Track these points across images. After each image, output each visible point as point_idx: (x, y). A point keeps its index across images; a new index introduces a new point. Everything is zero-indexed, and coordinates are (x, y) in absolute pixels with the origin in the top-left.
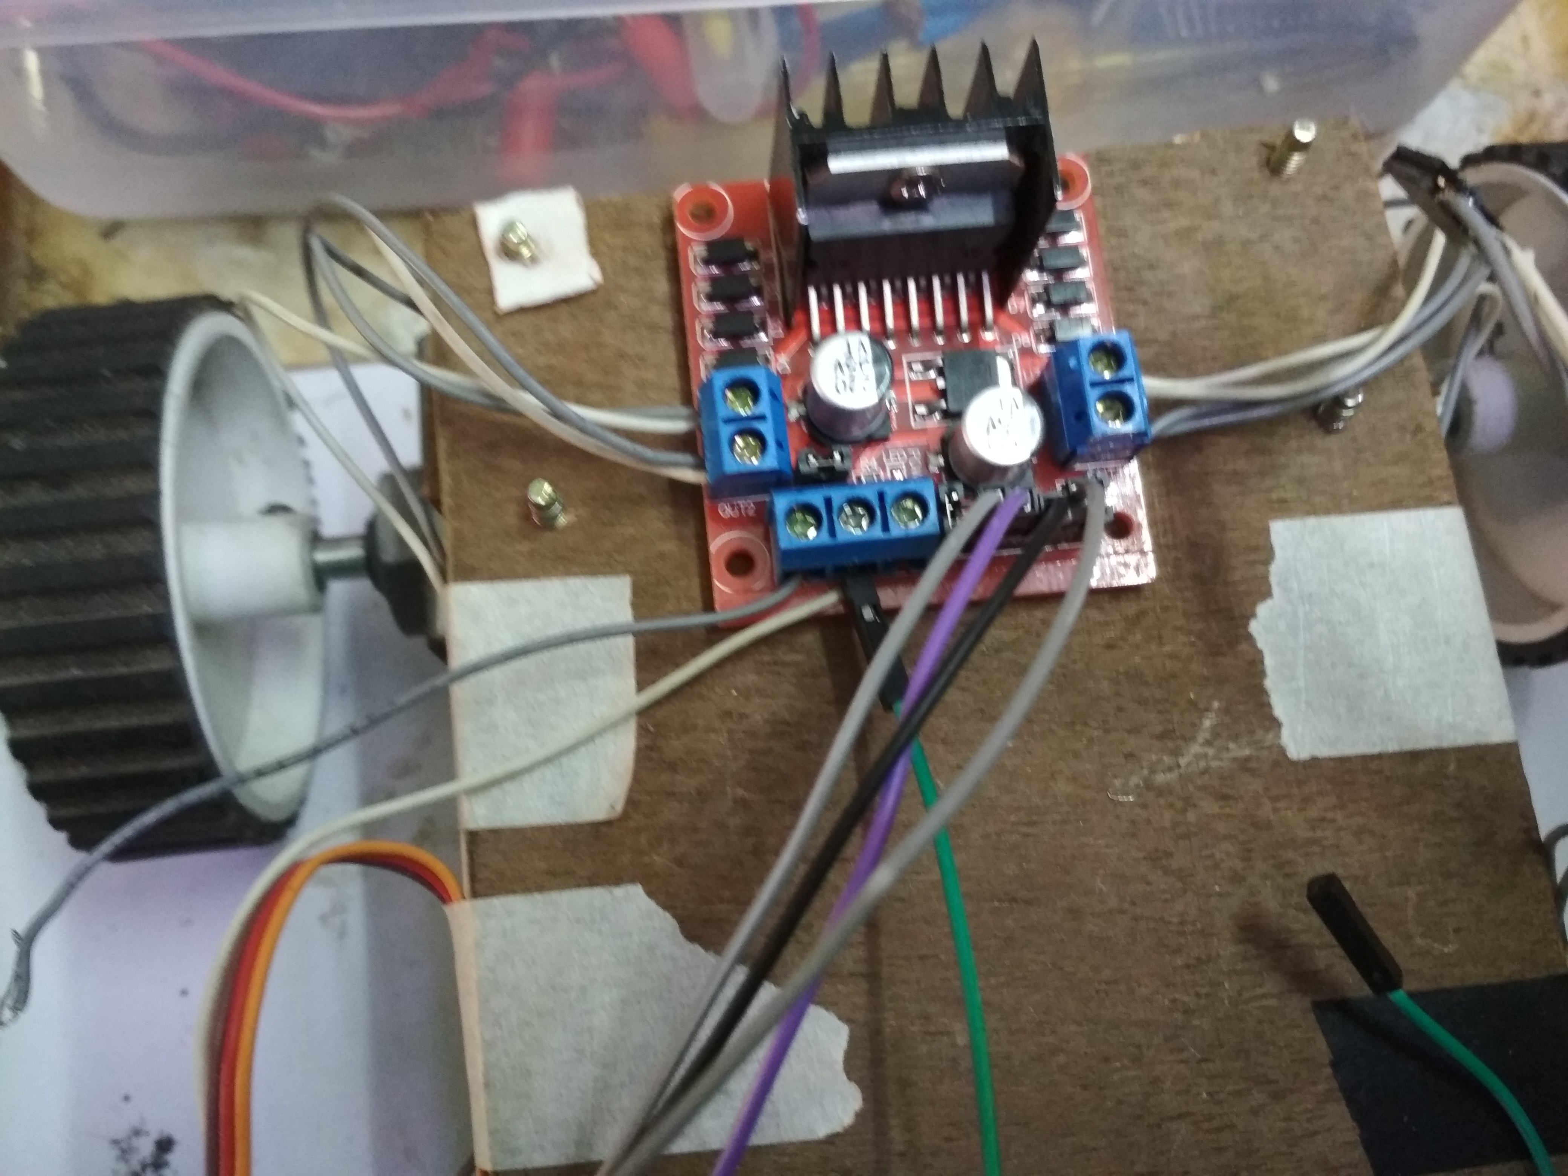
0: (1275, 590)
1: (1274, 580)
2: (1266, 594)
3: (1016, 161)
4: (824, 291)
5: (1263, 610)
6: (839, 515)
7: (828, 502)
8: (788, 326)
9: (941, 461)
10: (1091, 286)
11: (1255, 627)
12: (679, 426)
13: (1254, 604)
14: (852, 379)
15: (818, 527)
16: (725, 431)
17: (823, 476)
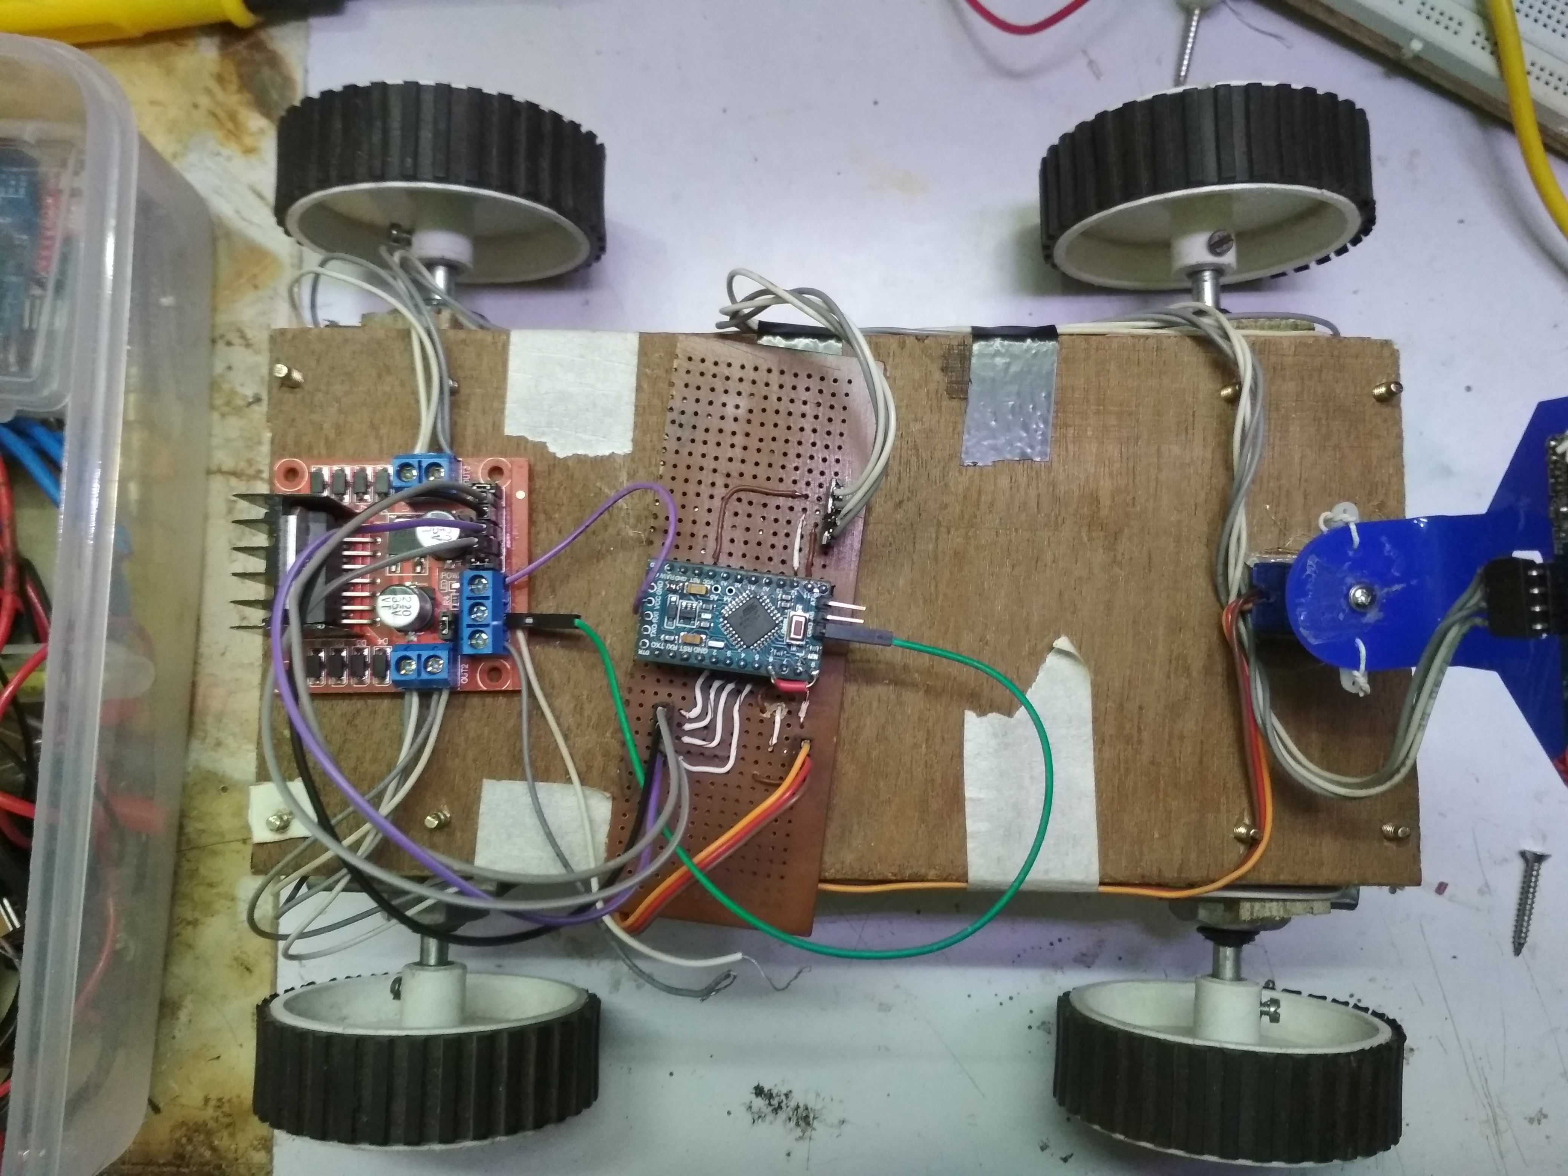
0: (543, 440)
1: (537, 440)
2: (543, 445)
3: (298, 511)
4: (344, 615)
5: (552, 449)
6: (477, 621)
7: (469, 626)
8: (361, 636)
9: (449, 562)
10: (357, 467)
11: (561, 455)
12: (415, 700)
13: (548, 452)
14: (402, 607)
15: (482, 632)
16: (424, 676)
17: (453, 627)
